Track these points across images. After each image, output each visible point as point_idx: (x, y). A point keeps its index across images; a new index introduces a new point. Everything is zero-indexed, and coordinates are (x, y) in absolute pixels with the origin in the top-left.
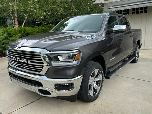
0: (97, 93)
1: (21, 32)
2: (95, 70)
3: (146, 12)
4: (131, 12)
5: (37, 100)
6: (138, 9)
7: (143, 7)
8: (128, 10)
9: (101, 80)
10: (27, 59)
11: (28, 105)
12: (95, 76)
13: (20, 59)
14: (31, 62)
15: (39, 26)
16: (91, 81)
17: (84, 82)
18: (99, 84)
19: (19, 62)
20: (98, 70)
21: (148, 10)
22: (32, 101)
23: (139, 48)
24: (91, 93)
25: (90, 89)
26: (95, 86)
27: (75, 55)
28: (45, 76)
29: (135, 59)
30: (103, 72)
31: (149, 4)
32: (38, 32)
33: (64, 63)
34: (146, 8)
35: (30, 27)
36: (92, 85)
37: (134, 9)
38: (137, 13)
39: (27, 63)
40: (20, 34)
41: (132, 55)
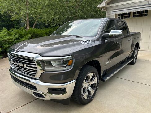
0: (92, 95)
1: (31, 33)
2: (90, 74)
3: (146, 15)
4: (132, 15)
5: (35, 100)
6: (138, 12)
7: (143, 11)
8: (129, 13)
9: (96, 82)
10: (23, 63)
11: (26, 105)
12: (90, 80)
13: (18, 62)
14: (26, 66)
15: (47, 28)
16: (85, 85)
17: (77, 86)
18: (94, 86)
19: (16, 65)
20: (92, 73)
21: (148, 13)
22: (31, 101)
23: (138, 51)
24: (85, 96)
25: (83, 93)
26: (90, 89)
27: (68, 60)
28: (39, 80)
29: (133, 60)
30: (98, 76)
31: (149, 8)
32: (46, 34)
33: (57, 68)
34: (146, 11)
35: (39, 29)
36: (87, 88)
37: (135, 13)
38: (138, 16)
39: (23, 67)
40: (30, 36)
41: (130, 56)
